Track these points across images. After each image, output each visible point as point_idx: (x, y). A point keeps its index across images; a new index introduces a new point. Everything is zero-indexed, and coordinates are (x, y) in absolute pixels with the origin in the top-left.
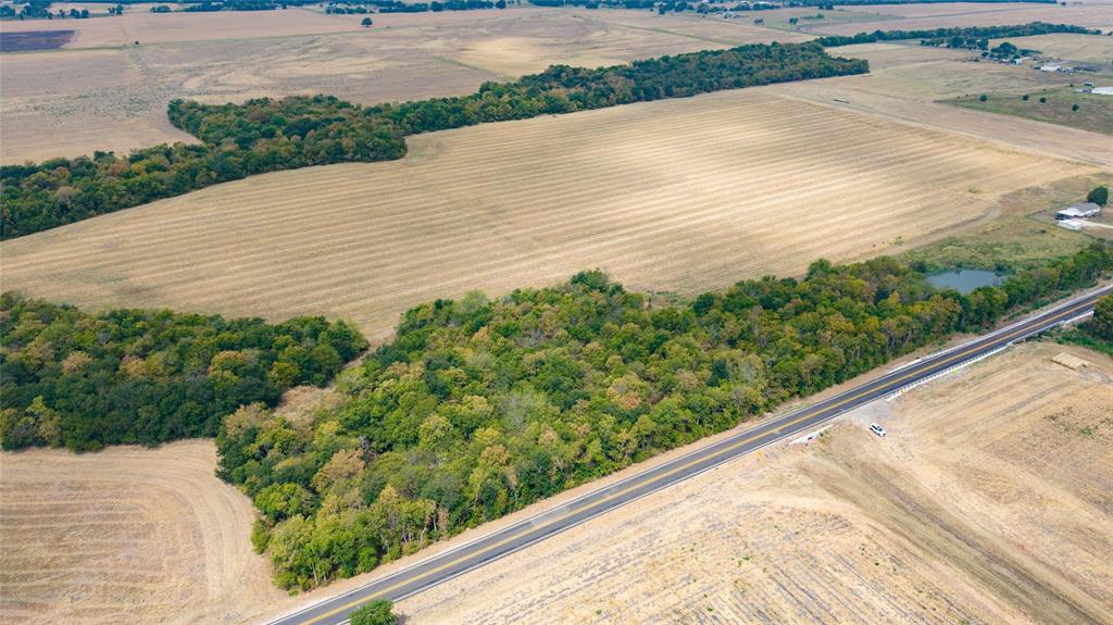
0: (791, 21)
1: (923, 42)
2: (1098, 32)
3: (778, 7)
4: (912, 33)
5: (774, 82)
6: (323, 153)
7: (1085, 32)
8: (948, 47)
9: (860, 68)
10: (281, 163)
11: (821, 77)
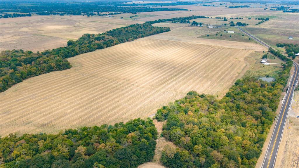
0: (131, 17)
1: (173, 22)
2: (208, 18)
3: (121, 13)
4: (167, 19)
5: (150, 35)
6: (46, 69)
7: (205, 18)
8: (180, 23)
9: (168, 30)
10: (33, 74)
11: (161, 33)
